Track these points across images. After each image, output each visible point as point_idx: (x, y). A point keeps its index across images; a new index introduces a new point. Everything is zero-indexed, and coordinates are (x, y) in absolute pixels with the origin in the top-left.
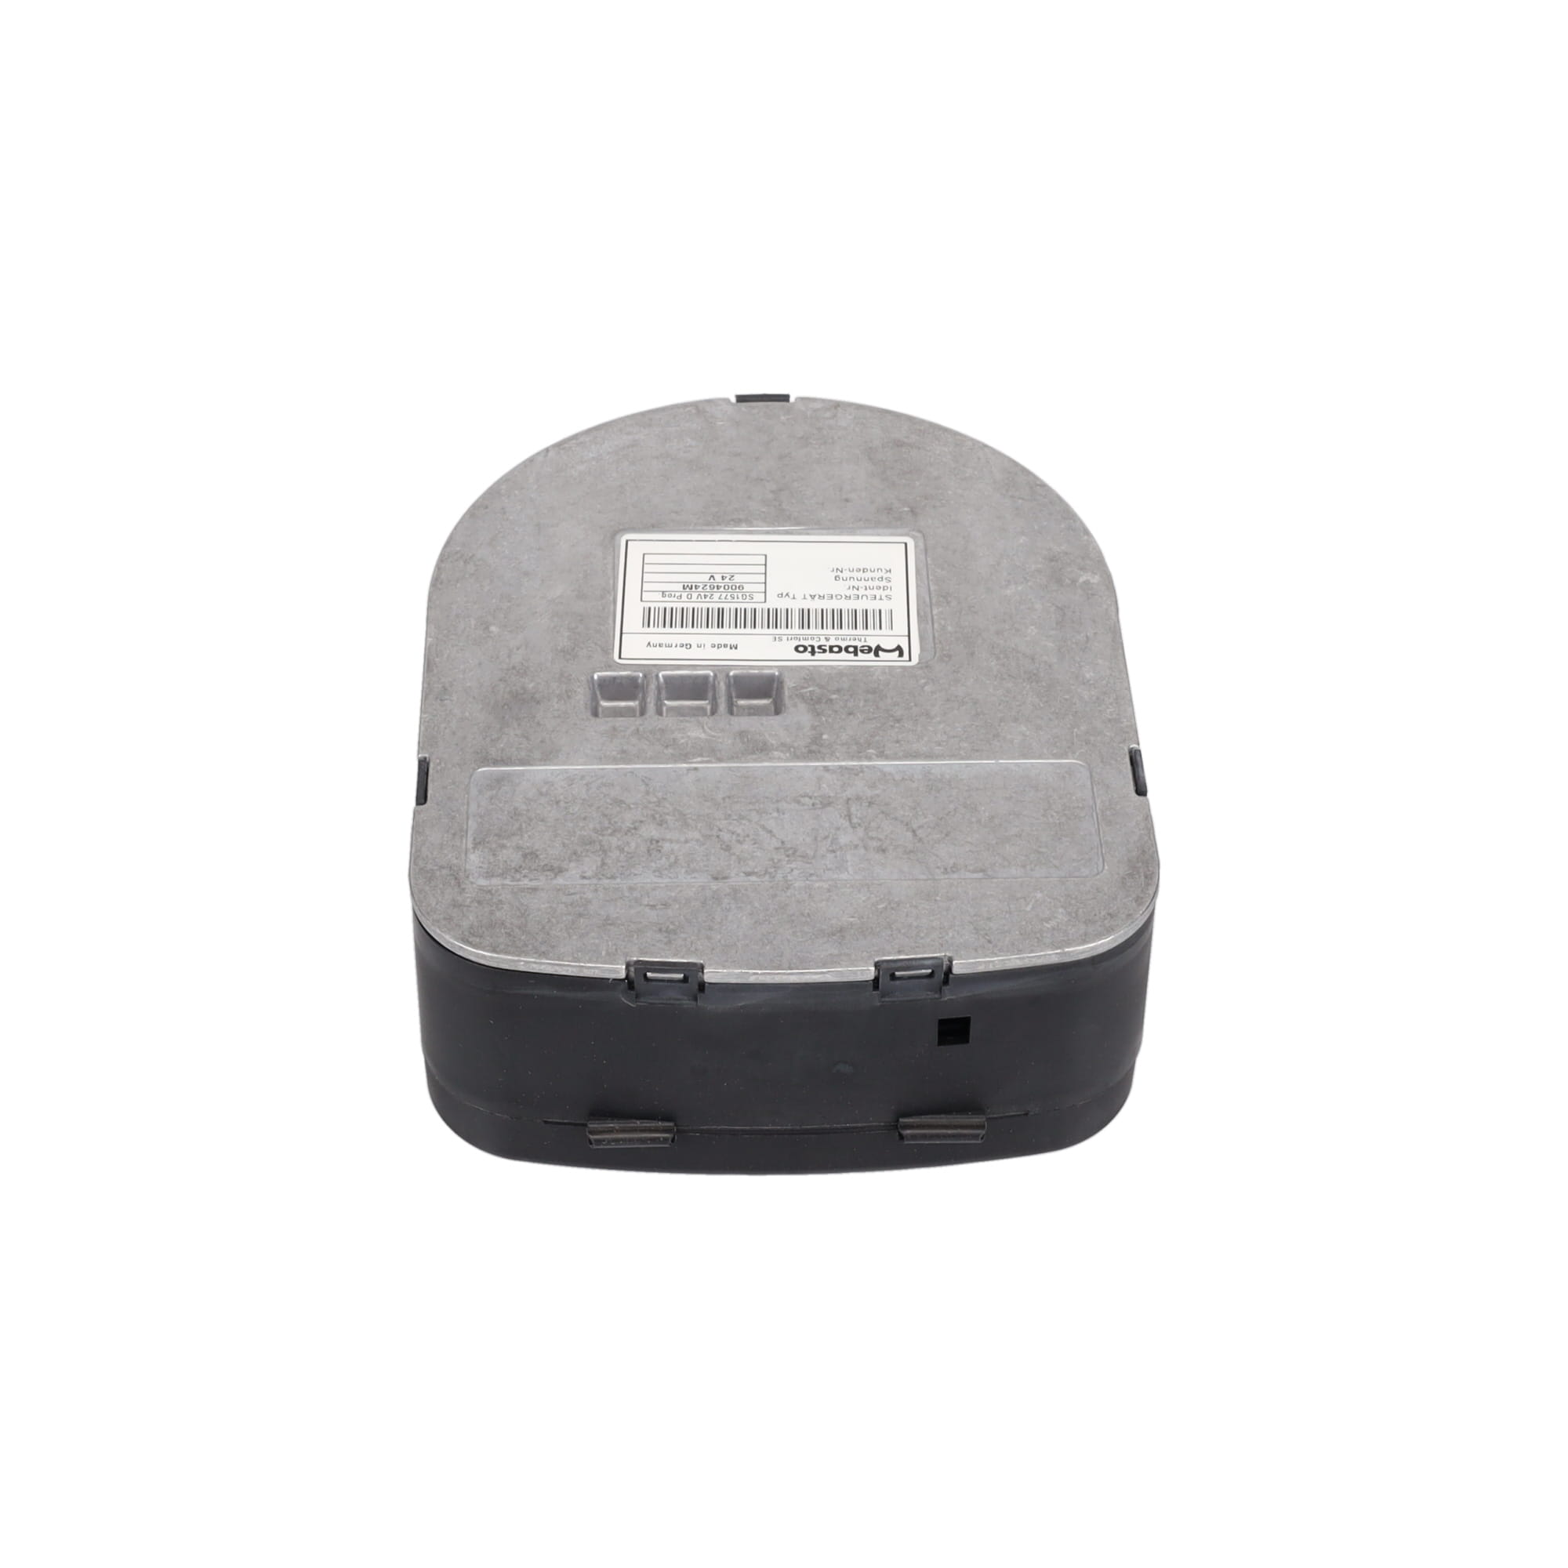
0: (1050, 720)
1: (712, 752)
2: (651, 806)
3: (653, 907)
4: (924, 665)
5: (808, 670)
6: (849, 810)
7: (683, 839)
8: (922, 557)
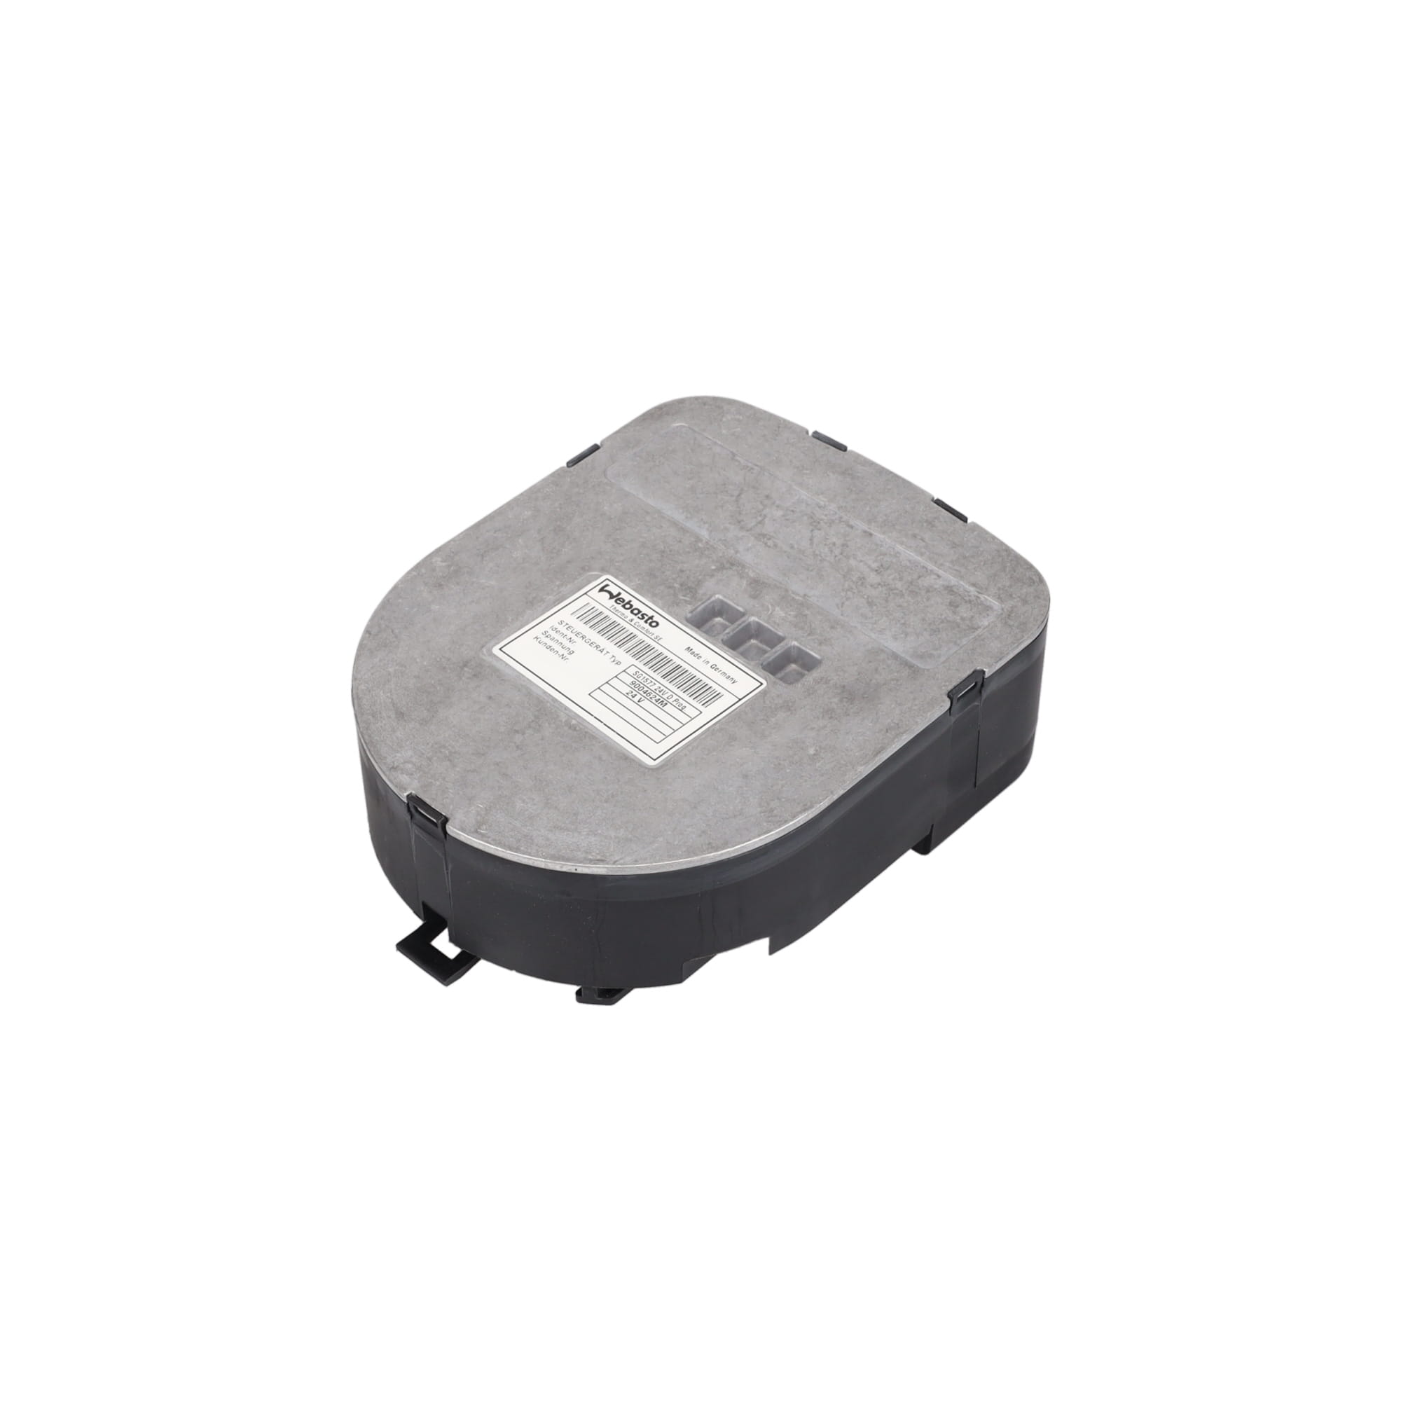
0: (585, 504)
6: (756, 525)
7: (862, 564)
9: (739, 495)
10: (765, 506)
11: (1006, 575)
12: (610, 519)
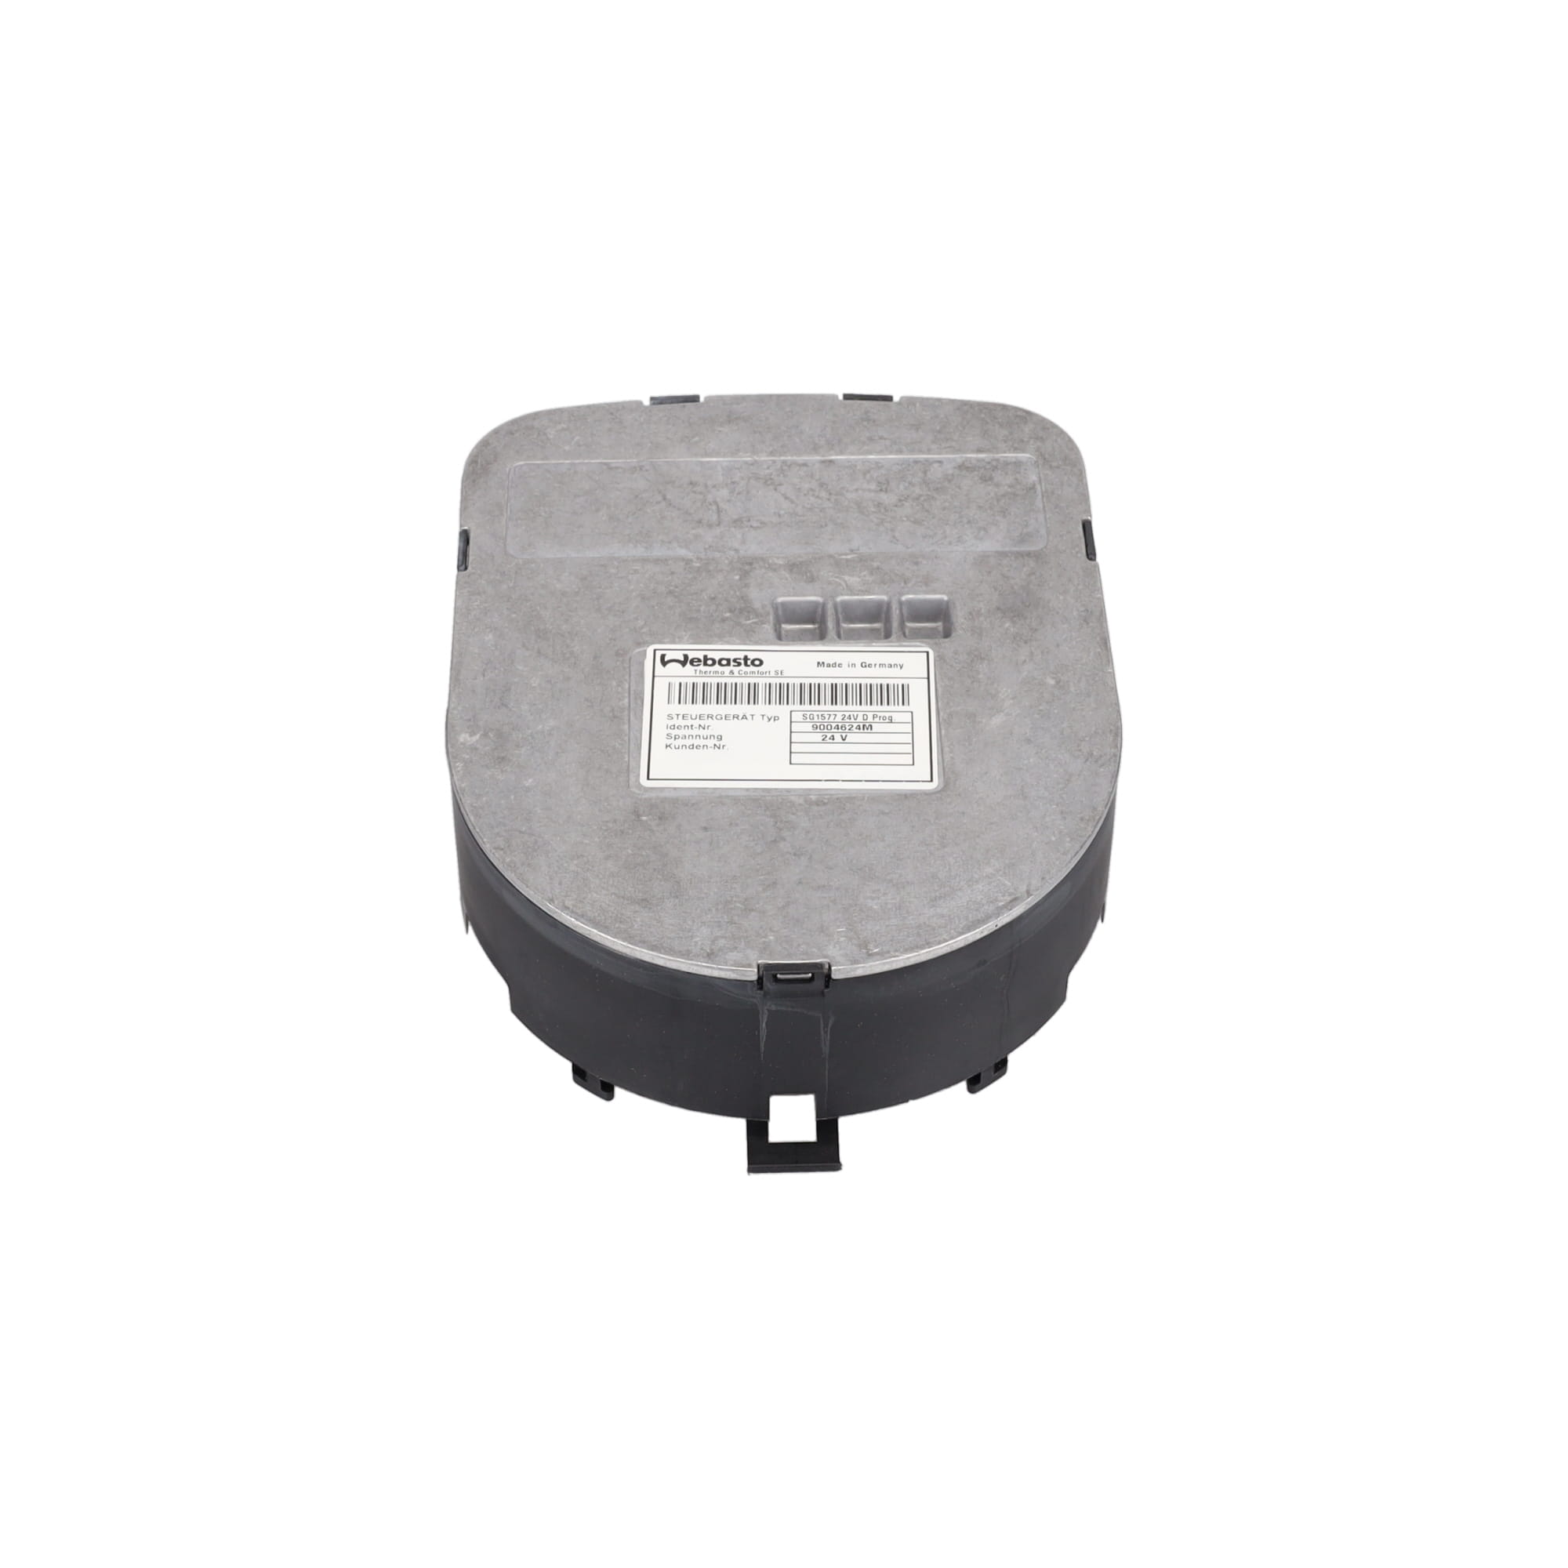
0: (533, 594)
1: (840, 565)
2: (889, 519)
6: (719, 516)
7: (860, 492)
8: (632, 764)
9: (664, 498)
10: (702, 494)
11: (994, 426)
12: (577, 593)
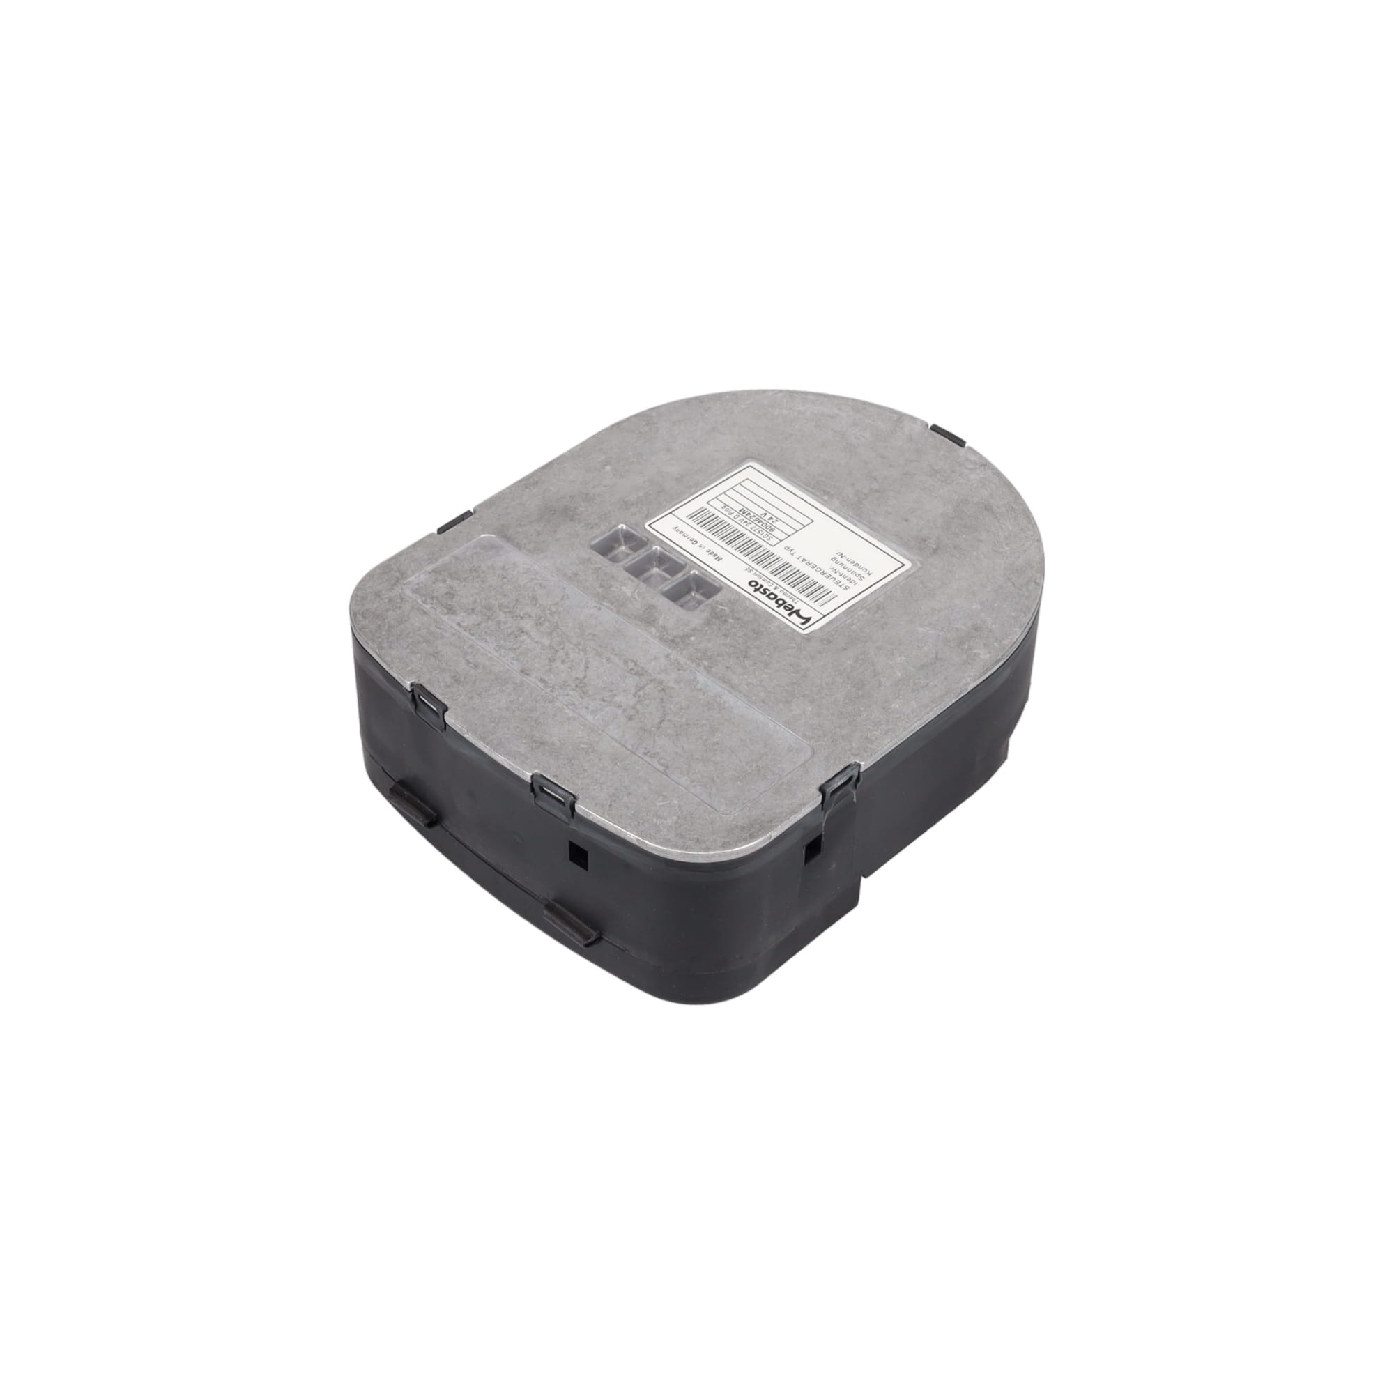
0: (833, 714)
1: (619, 605)
2: (548, 612)
3: (468, 662)
4: (808, 638)
5: (740, 597)
6: (646, 685)
7: (537, 640)
8: (902, 578)
9: (662, 721)
10: (634, 708)
11: (388, 622)
12: (804, 696)
